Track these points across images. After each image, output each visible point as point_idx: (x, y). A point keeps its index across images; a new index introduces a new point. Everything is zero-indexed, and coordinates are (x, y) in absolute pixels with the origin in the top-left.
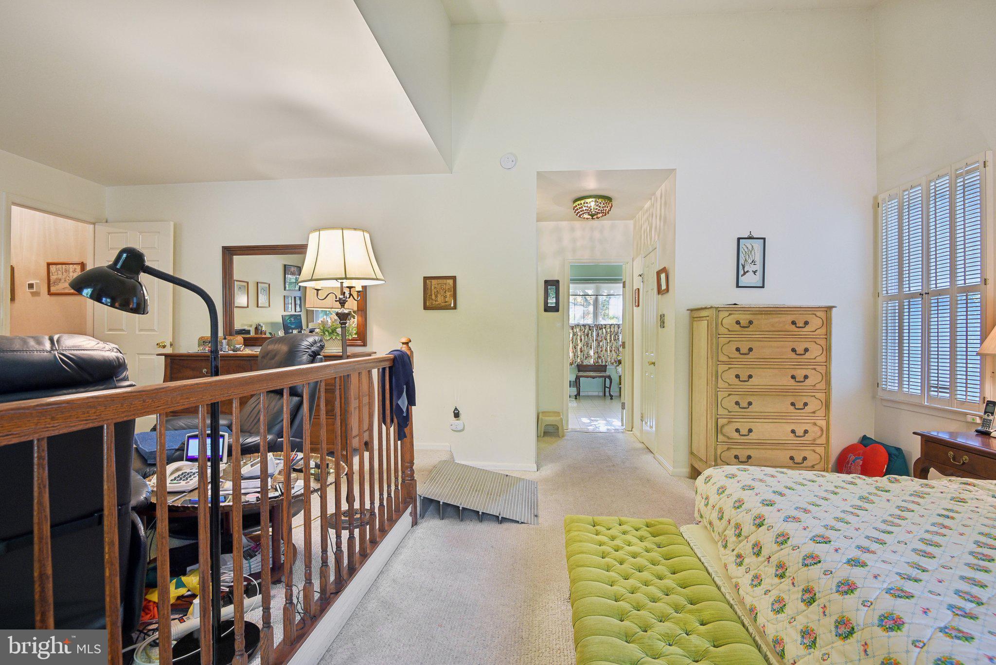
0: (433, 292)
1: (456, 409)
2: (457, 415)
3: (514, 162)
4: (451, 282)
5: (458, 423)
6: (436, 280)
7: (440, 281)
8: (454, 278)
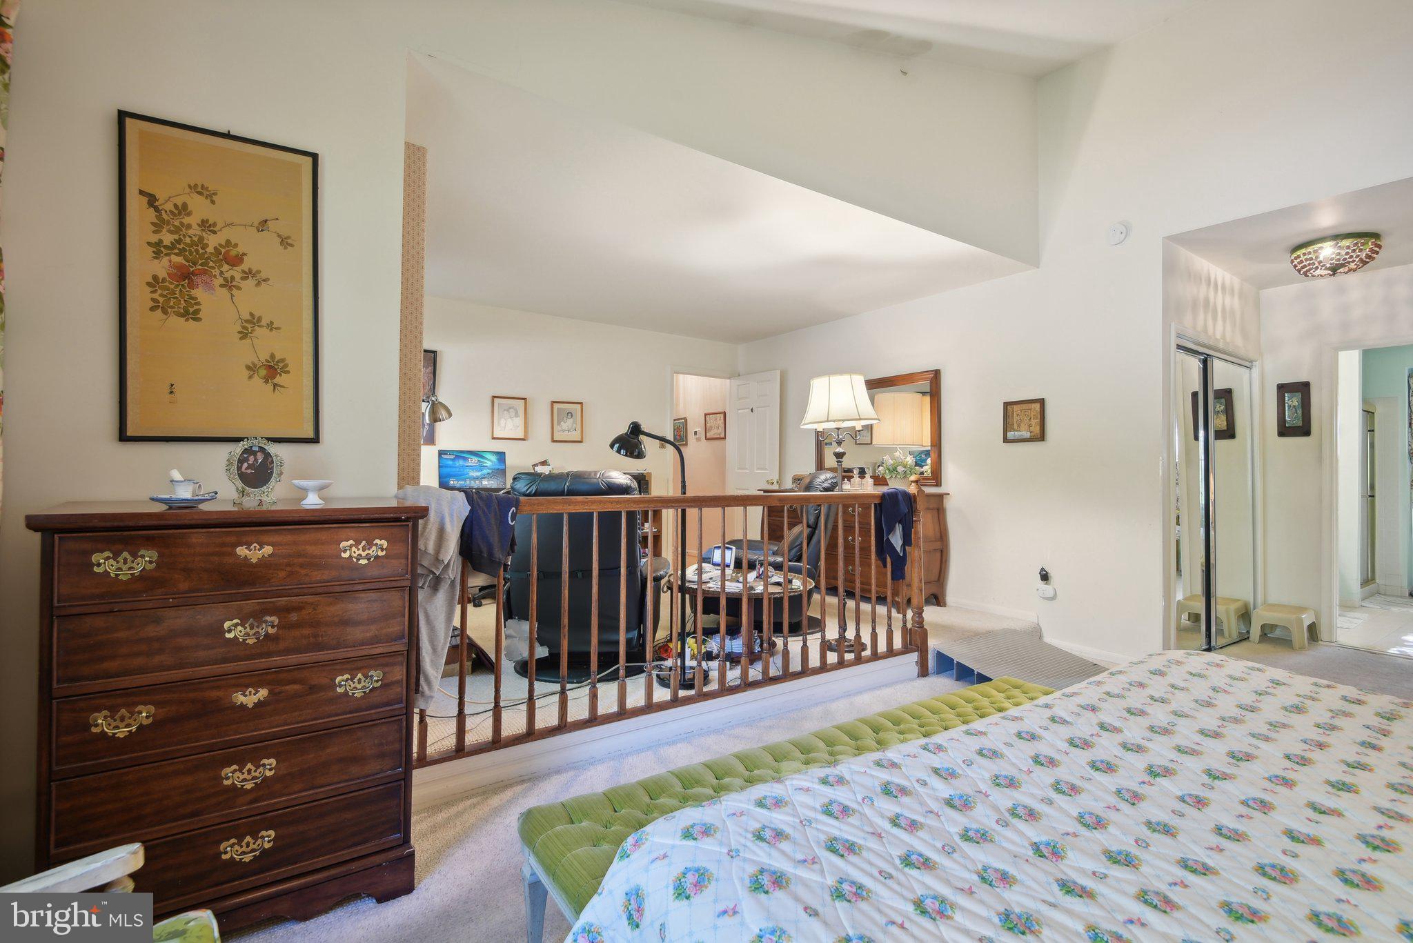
0: (1015, 420)
1: (1043, 569)
2: (1045, 577)
3: (1125, 234)
4: (1037, 406)
5: (1047, 589)
6: (1019, 406)
7: (1024, 406)
8: (1042, 402)
